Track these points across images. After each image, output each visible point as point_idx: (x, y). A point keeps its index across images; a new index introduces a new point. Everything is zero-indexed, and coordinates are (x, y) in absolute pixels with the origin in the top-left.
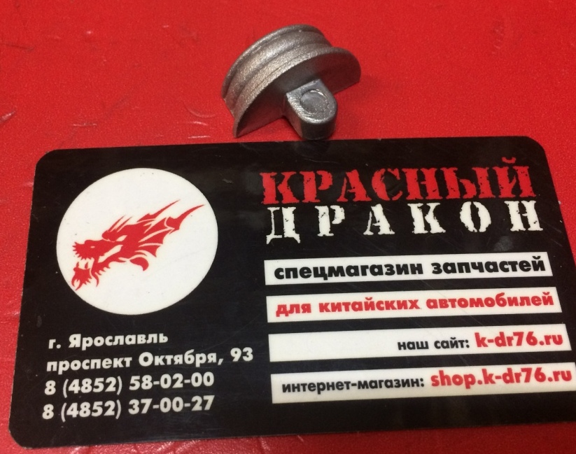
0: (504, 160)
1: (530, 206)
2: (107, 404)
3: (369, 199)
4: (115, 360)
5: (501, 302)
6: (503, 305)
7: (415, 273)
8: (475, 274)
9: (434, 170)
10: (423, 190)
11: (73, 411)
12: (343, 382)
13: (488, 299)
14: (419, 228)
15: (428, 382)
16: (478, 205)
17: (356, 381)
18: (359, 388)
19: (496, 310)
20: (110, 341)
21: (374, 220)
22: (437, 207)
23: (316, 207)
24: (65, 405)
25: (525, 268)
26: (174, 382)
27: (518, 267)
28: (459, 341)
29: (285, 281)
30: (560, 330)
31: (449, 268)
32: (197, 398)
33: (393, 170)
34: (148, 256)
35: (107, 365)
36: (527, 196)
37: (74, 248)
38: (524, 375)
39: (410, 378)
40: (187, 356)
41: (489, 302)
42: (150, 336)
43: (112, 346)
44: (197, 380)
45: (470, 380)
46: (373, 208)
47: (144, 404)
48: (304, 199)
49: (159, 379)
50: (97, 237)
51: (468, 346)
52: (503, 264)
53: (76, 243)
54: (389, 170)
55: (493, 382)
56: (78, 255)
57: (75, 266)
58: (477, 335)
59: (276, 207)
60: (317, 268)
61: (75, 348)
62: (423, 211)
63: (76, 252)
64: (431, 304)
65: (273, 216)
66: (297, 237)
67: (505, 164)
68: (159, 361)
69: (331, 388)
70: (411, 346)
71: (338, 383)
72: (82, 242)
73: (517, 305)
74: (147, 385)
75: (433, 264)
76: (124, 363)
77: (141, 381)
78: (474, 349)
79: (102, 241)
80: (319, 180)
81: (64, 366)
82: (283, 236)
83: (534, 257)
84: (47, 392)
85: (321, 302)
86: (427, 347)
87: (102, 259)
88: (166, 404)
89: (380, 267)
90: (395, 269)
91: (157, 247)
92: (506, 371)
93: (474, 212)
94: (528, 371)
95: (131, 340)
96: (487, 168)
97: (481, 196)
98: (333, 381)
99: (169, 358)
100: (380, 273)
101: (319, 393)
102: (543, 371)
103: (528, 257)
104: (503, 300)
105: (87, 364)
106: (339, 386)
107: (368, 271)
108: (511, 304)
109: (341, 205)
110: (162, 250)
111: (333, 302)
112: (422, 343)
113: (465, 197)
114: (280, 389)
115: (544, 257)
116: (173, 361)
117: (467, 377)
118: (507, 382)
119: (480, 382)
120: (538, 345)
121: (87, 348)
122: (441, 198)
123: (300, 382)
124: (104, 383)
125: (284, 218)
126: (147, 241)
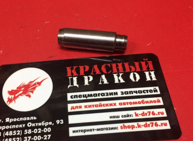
0: (144, 59)
1: (152, 73)
2: (17, 138)
3: (101, 73)
4: (20, 125)
5: (143, 103)
6: (144, 103)
7: (115, 95)
8: (135, 94)
10: (118, 70)
12: (92, 129)
13: (139, 102)
14: (116, 81)
15: (119, 128)
16: (135, 73)
17: (96, 129)
18: (97, 131)
19: (142, 105)
20: (18, 119)
21: (102, 79)
22: (122, 75)
23: (84, 77)
24: (4, 139)
25: (151, 92)
26: (38, 131)
27: (149, 91)
28: (130, 115)
29: (74, 99)
30: (163, 110)
31: (126, 93)
32: (46, 136)
33: (108, 64)
34: (31, 94)
38: (151, 125)
40: (42, 123)
41: (139, 103)
42: (31, 118)
43: (19, 121)
45: (133, 127)
46: (102, 76)
48: (80, 74)
49: (33, 130)
50: (15, 88)
51: (132, 116)
52: (144, 91)
53: (8, 91)
54: (107, 64)
57: (8, 98)
58: (135, 113)
59: (71, 77)
61: (7, 122)
62: (118, 76)
63: (8, 93)
64: (120, 104)
65: (70, 80)
66: (78, 86)
67: (144, 61)
68: (33, 125)
69: (88, 131)
70: (114, 117)
71: (90, 129)
72: (10, 90)
73: (148, 103)
74: (30, 132)
76: (22, 126)
77: (28, 131)
78: (134, 117)
79: (17, 90)
80: (85, 68)
81: (4, 128)
82: (73, 86)
83: (154, 88)
86: (119, 117)
87: (16, 95)
89: (104, 94)
90: (109, 94)
92: (145, 124)
93: (134, 76)
94: (152, 123)
95: (25, 119)
96: (139, 62)
97: (136, 71)
98: (89, 129)
99: (37, 124)
101: (84, 133)
102: (157, 123)
103: (152, 88)
104: (144, 102)
105: (11, 127)
106: (91, 130)
108: (146, 103)
109: (92, 75)
110: (35, 92)
111: (89, 105)
112: (117, 116)
113: (131, 71)
114: (72, 133)
115: (157, 88)
116: (38, 125)
117: (132, 126)
119: (136, 127)
120: (156, 115)
121: (11, 122)
122: (124, 72)
123: (78, 130)
124: (16, 132)
125: (74, 80)
126: (31, 89)
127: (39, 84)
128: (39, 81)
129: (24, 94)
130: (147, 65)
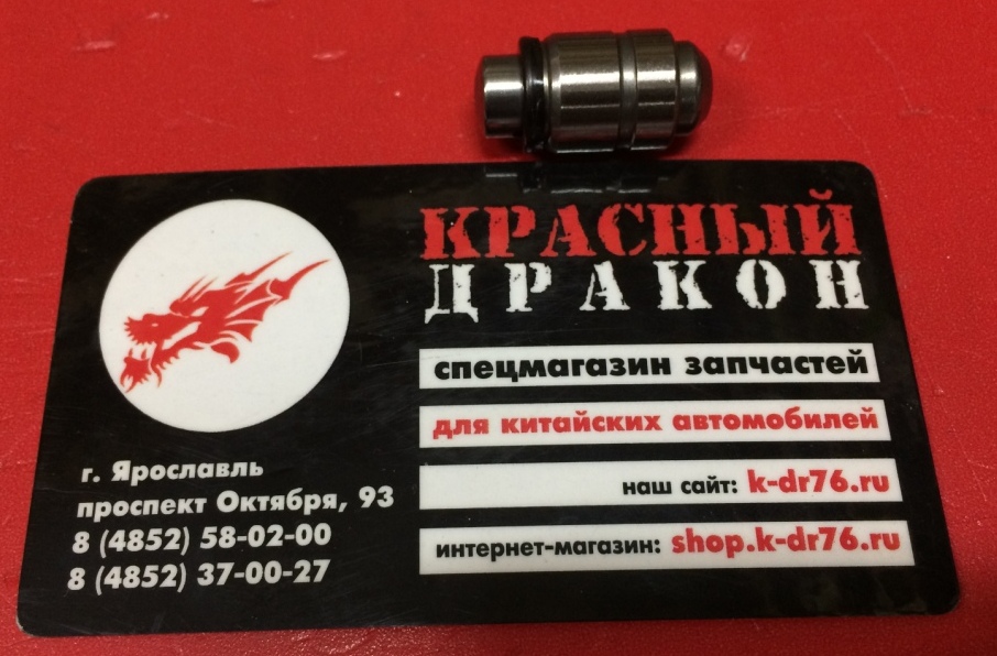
0: (813, 193)
1: (850, 269)
2: (166, 569)
3: (593, 254)
4: (181, 502)
5: (794, 422)
6: (798, 426)
7: (658, 373)
8: (754, 376)
9: (699, 208)
10: (680, 239)
11: (114, 579)
12: (532, 542)
13: (771, 417)
14: (669, 301)
15: (666, 545)
16: (766, 265)
17: (552, 543)
18: (557, 553)
19: (785, 434)
20: (175, 472)
21: (598, 287)
22: (700, 268)
23: (507, 265)
24: (102, 568)
25: (836, 368)
26: (269, 537)
27: (824, 366)
28: (722, 482)
29: (451, 383)
30: (886, 467)
31: (713, 365)
32: (304, 564)
33: (633, 206)
34: (238, 340)
35: (168, 509)
36: (847, 253)
37: (126, 327)
38: (823, 538)
40: (290, 498)
41: (774, 422)
42: (237, 466)
43: (177, 480)
45: (735, 544)
46: (598, 268)
47: (222, 570)
48: (488, 251)
49: (246, 534)
50: (162, 309)
51: (735, 491)
52: (801, 360)
53: (129, 319)
54: (628, 206)
56: (132, 337)
57: (126, 355)
58: (751, 473)
59: (443, 264)
61: (121, 483)
62: (677, 274)
63: (129, 333)
64: (680, 422)
65: (437, 279)
66: (473, 313)
67: (814, 201)
68: (247, 504)
69: (513, 552)
70: (644, 488)
71: (524, 544)
72: (138, 316)
73: (819, 426)
74: (227, 541)
76: (193, 506)
77: (218, 535)
78: (744, 496)
79: (169, 316)
80: (513, 221)
81: (103, 509)
82: (452, 310)
83: (852, 351)
84: (76, 549)
86: (669, 491)
87: (168, 344)
89: (602, 363)
90: (626, 366)
91: (253, 326)
92: (794, 532)
93: (760, 275)
94: (830, 532)
95: (206, 471)
96: (785, 207)
98: (516, 541)
99: (263, 500)
100: (603, 372)
101: (493, 559)
102: (852, 533)
103: (841, 350)
104: (798, 418)
105: (139, 508)
106: (525, 549)
107: (583, 369)
108: (809, 425)
109: (546, 261)
110: (261, 330)
111: (524, 417)
112: (661, 484)
113: (746, 251)
114: (433, 552)
115: (867, 351)
116: (269, 505)
117: (729, 539)
119: (751, 548)
120: (849, 491)
121: (139, 482)
122: (708, 253)
123: (464, 543)
124: (162, 536)
125: (455, 281)
126: (238, 317)
127: (283, 289)
128: (282, 272)
129: (207, 340)
130: (828, 223)
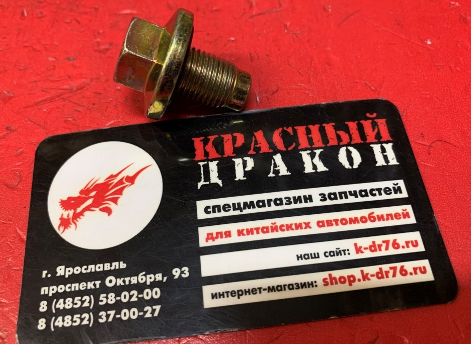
39: (306, 281)
44: (147, 295)
55: (369, 279)
60: (235, 204)
75: (320, 195)
85: (239, 229)
88: (125, 314)
118: (379, 278)
